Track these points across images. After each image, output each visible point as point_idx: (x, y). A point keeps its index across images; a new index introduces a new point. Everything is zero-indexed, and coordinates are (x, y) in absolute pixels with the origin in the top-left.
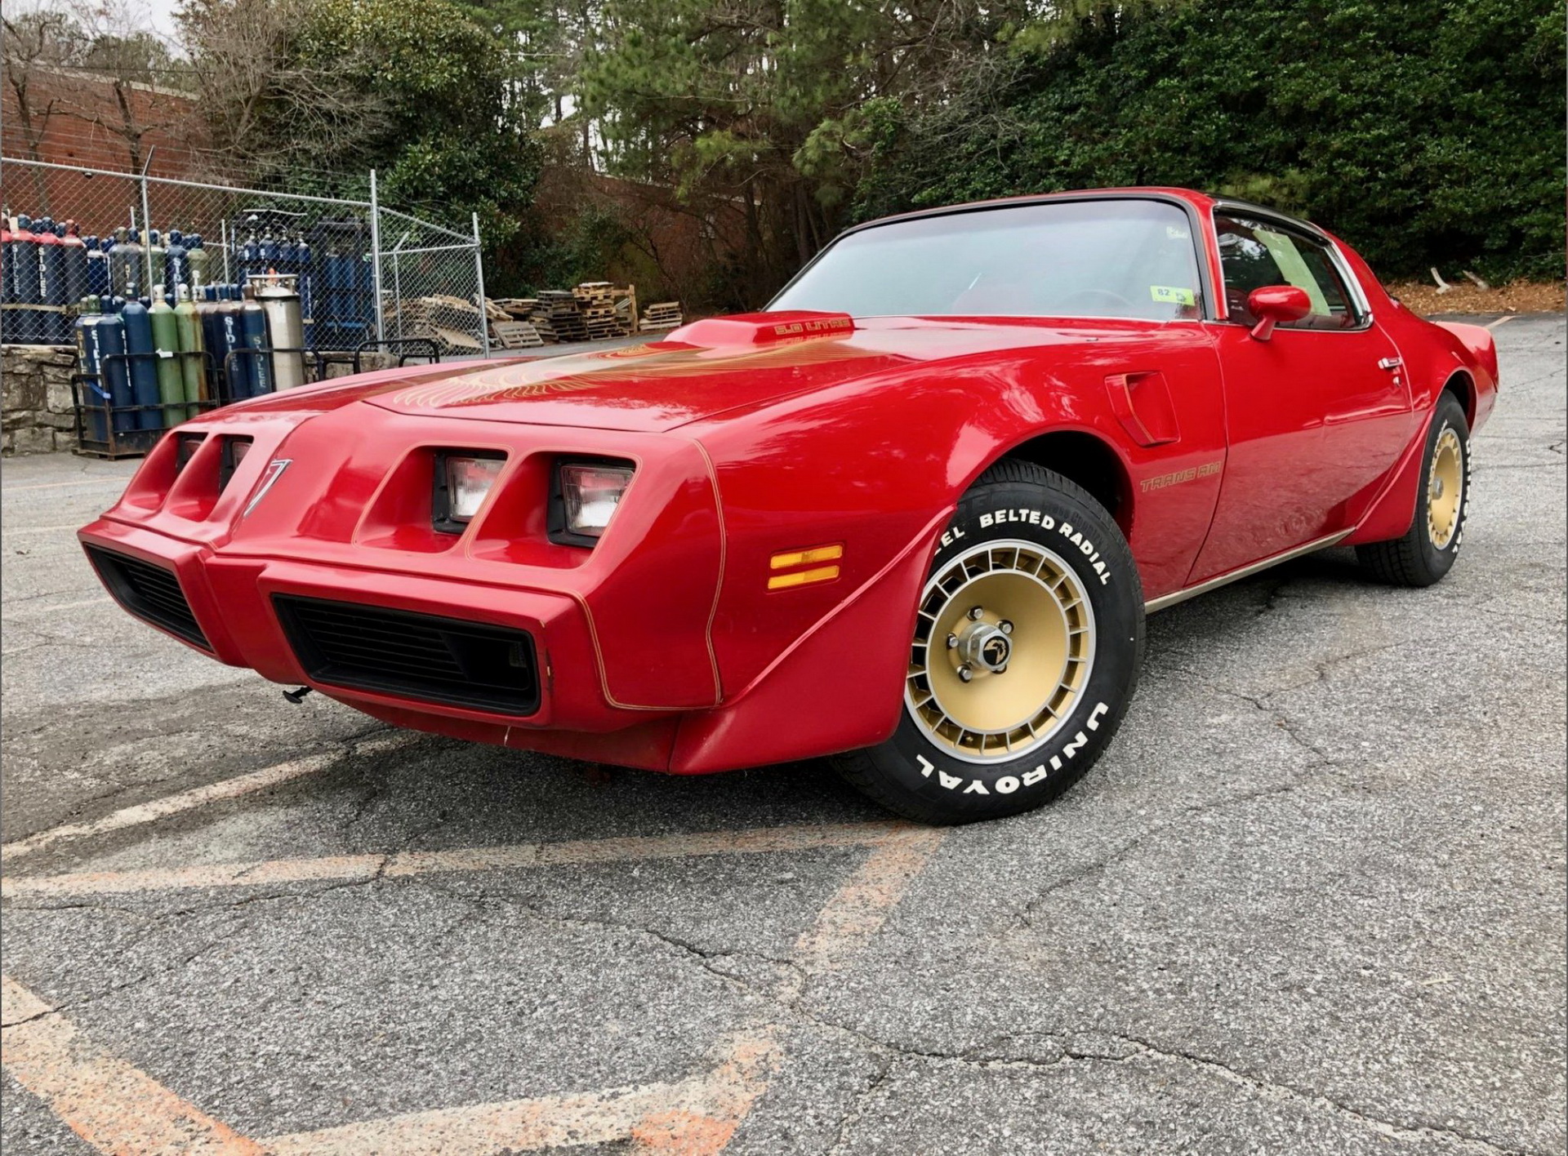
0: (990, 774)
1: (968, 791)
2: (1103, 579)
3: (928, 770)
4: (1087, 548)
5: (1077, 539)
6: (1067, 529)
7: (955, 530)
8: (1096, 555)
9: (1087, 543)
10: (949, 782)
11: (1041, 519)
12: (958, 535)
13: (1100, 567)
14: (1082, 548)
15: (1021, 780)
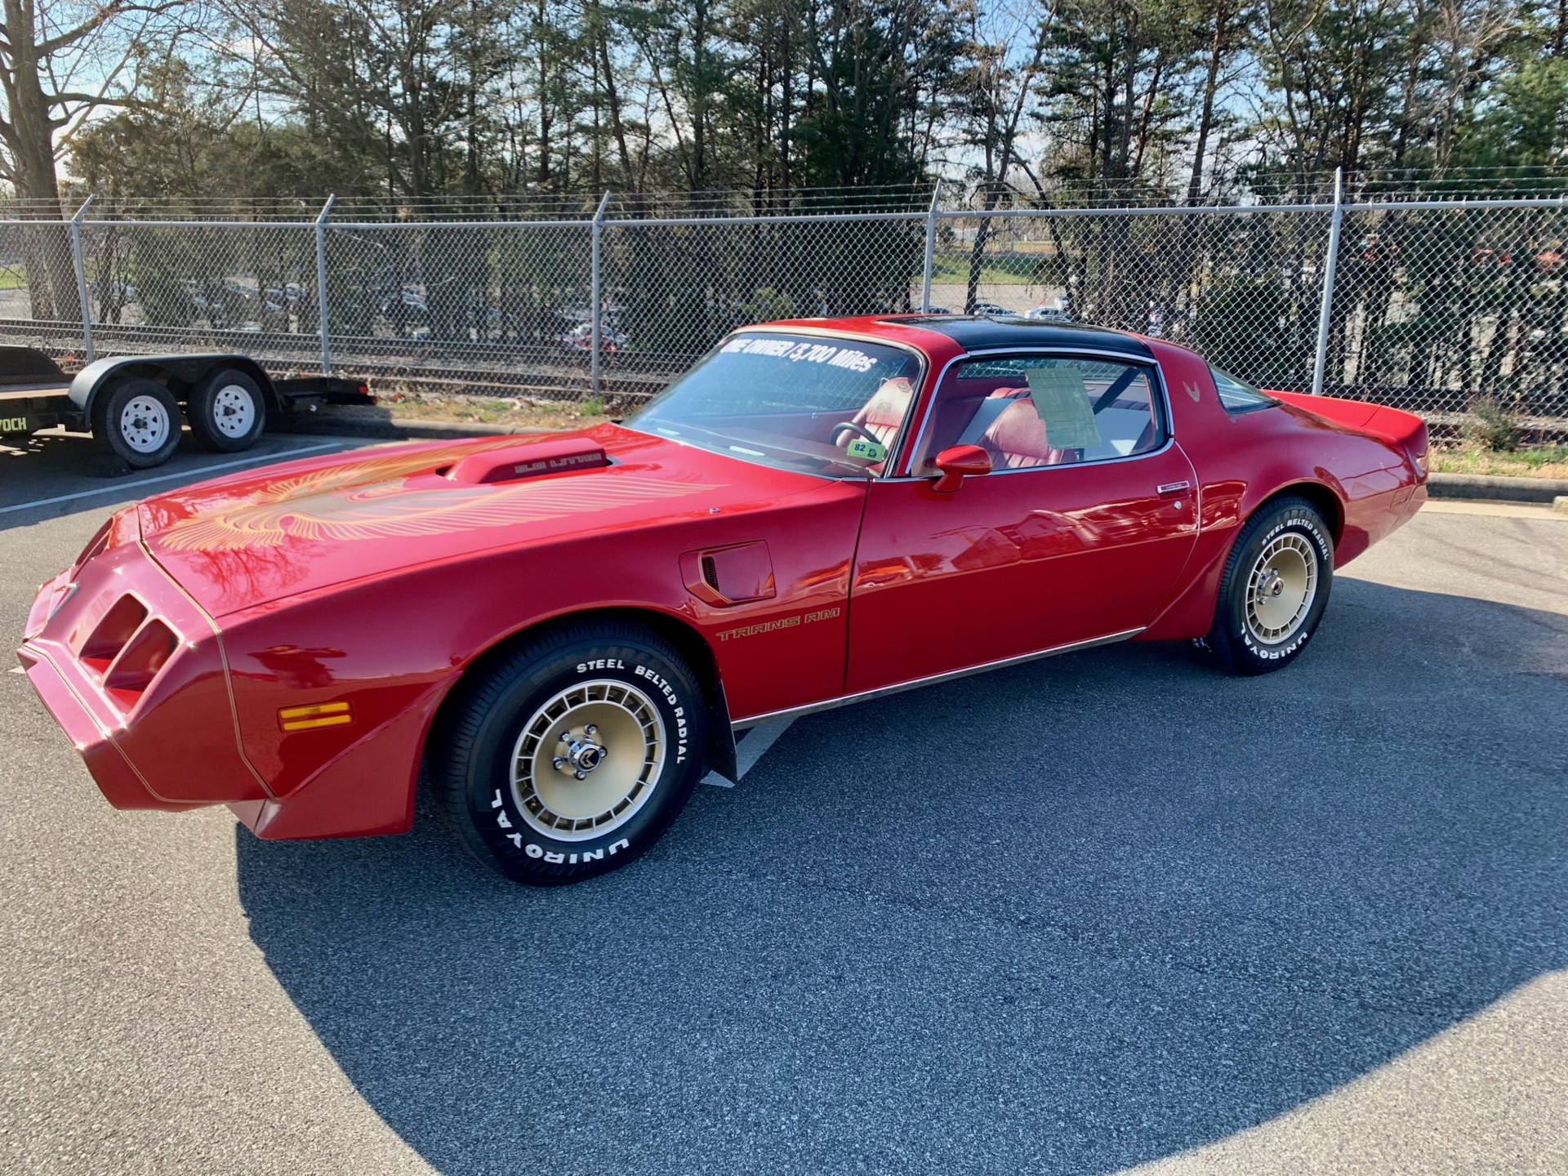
0: (531, 836)
1: (510, 836)
2: (679, 759)
3: (497, 803)
4: (683, 732)
5: (681, 722)
6: (679, 712)
7: (620, 662)
8: (685, 741)
9: (685, 729)
10: (503, 821)
11: (670, 694)
12: (620, 666)
13: (682, 750)
14: (680, 730)
15: (545, 854)
